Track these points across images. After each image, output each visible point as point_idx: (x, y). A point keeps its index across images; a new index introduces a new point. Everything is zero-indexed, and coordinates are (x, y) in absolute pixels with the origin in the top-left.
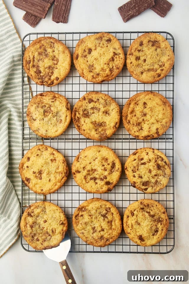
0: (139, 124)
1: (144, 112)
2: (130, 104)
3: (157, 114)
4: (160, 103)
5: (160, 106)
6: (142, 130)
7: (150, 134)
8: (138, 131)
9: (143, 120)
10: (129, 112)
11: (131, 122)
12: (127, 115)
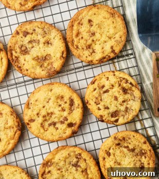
0: (89, 47)
1: (91, 31)
2: (73, 26)
3: (107, 30)
4: (107, 15)
5: (108, 19)
6: (95, 52)
7: (105, 55)
8: (89, 56)
9: (93, 41)
10: (74, 35)
11: (80, 47)
12: (73, 40)
